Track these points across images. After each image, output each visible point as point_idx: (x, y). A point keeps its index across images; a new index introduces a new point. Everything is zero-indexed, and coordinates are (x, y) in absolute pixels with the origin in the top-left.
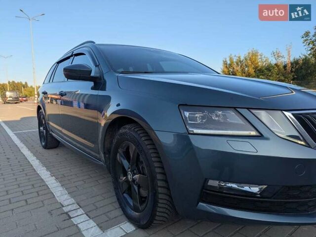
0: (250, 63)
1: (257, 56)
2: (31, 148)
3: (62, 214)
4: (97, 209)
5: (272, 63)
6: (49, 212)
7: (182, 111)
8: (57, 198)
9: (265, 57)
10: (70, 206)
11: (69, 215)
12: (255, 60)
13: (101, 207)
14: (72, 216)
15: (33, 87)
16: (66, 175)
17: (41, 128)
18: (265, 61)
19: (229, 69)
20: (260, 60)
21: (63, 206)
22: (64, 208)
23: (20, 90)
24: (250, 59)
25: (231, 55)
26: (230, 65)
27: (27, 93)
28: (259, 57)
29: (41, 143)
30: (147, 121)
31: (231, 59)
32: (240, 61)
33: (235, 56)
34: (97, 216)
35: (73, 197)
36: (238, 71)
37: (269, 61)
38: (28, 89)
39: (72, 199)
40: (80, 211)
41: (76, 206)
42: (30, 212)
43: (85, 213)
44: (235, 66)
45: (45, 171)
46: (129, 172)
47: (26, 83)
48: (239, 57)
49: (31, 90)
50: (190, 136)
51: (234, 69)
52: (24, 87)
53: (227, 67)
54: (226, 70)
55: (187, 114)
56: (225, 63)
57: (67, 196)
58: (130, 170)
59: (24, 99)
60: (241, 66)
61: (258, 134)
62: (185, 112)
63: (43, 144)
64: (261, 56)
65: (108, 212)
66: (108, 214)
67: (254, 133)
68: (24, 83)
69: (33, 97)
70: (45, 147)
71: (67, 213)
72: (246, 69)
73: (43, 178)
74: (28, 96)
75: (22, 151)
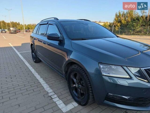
0: (129, 16)
1: (133, 12)
2: (29, 62)
3: (48, 97)
4: (62, 95)
5: (140, 15)
6: (44, 96)
7: (100, 65)
8: (45, 89)
9: (137, 12)
10: (51, 93)
11: (51, 97)
12: (132, 14)
13: (64, 94)
14: (53, 98)
15: (23, 24)
16: (47, 77)
17: (33, 54)
18: (136, 15)
19: (118, 18)
20: (134, 14)
21: (48, 93)
22: (49, 94)
23: (16, 26)
24: (129, 13)
25: (120, 11)
26: (119, 16)
27: (20, 28)
28: (134, 12)
29: (33, 60)
30: (84, 66)
31: (119, 13)
32: (124, 14)
33: (122, 11)
34: (63, 98)
35: (52, 89)
36: (122, 19)
37: (139, 15)
38: (20, 26)
39: (51, 90)
40: (56, 96)
41: (53, 93)
42: (36, 95)
43: (58, 97)
44: (121, 17)
45: (38, 75)
46: (77, 84)
47: (19, 23)
48: (124, 12)
49: (21, 26)
50: (103, 76)
51: (120, 18)
52: (18, 25)
53: (117, 17)
54: (117, 19)
55: (102, 66)
56: (116, 15)
57: (49, 88)
58: (77, 83)
59: (19, 31)
60: (124, 17)
61: (129, 77)
62: (101, 65)
63: (34, 60)
64: (135, 12)
65: (67, 97)
66: (67, 98)
67: (128, 77)
68: (18, 23)
69: (23, 30)
70: (36, 62)
71: (50, 96)
72: (127, 18)
73: (37, 79)
74: (21, 29)
75: (25, 63)
